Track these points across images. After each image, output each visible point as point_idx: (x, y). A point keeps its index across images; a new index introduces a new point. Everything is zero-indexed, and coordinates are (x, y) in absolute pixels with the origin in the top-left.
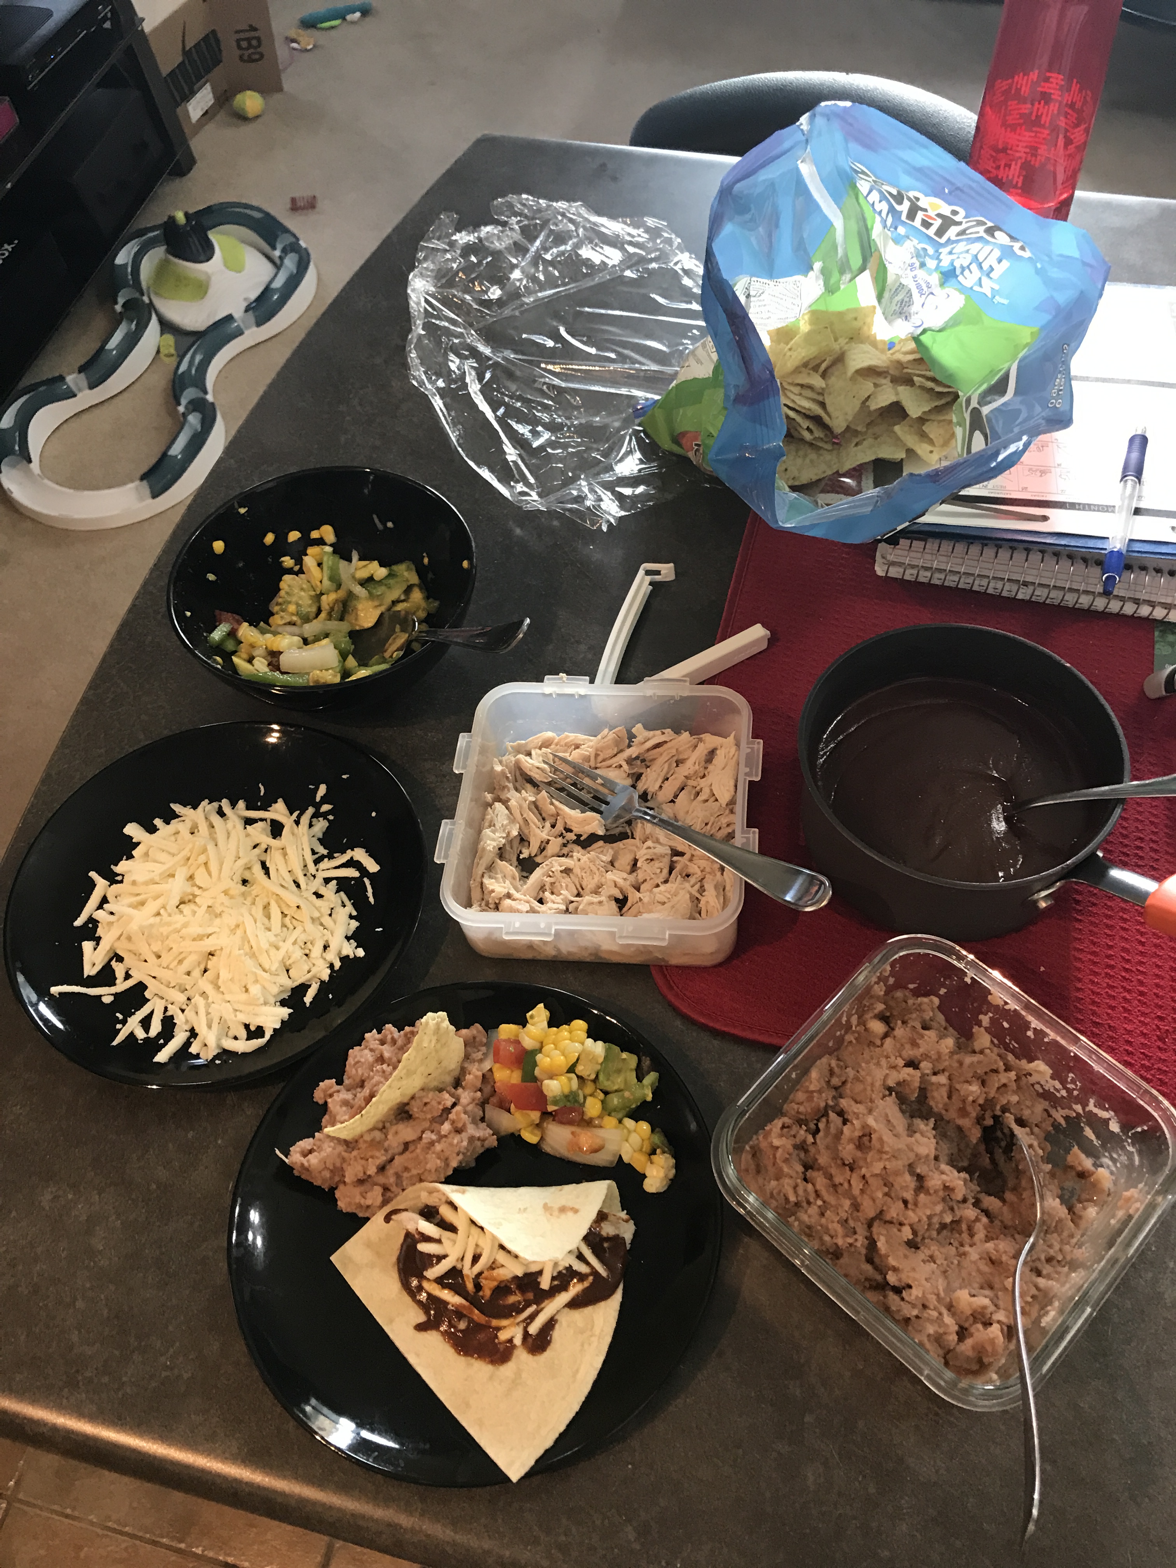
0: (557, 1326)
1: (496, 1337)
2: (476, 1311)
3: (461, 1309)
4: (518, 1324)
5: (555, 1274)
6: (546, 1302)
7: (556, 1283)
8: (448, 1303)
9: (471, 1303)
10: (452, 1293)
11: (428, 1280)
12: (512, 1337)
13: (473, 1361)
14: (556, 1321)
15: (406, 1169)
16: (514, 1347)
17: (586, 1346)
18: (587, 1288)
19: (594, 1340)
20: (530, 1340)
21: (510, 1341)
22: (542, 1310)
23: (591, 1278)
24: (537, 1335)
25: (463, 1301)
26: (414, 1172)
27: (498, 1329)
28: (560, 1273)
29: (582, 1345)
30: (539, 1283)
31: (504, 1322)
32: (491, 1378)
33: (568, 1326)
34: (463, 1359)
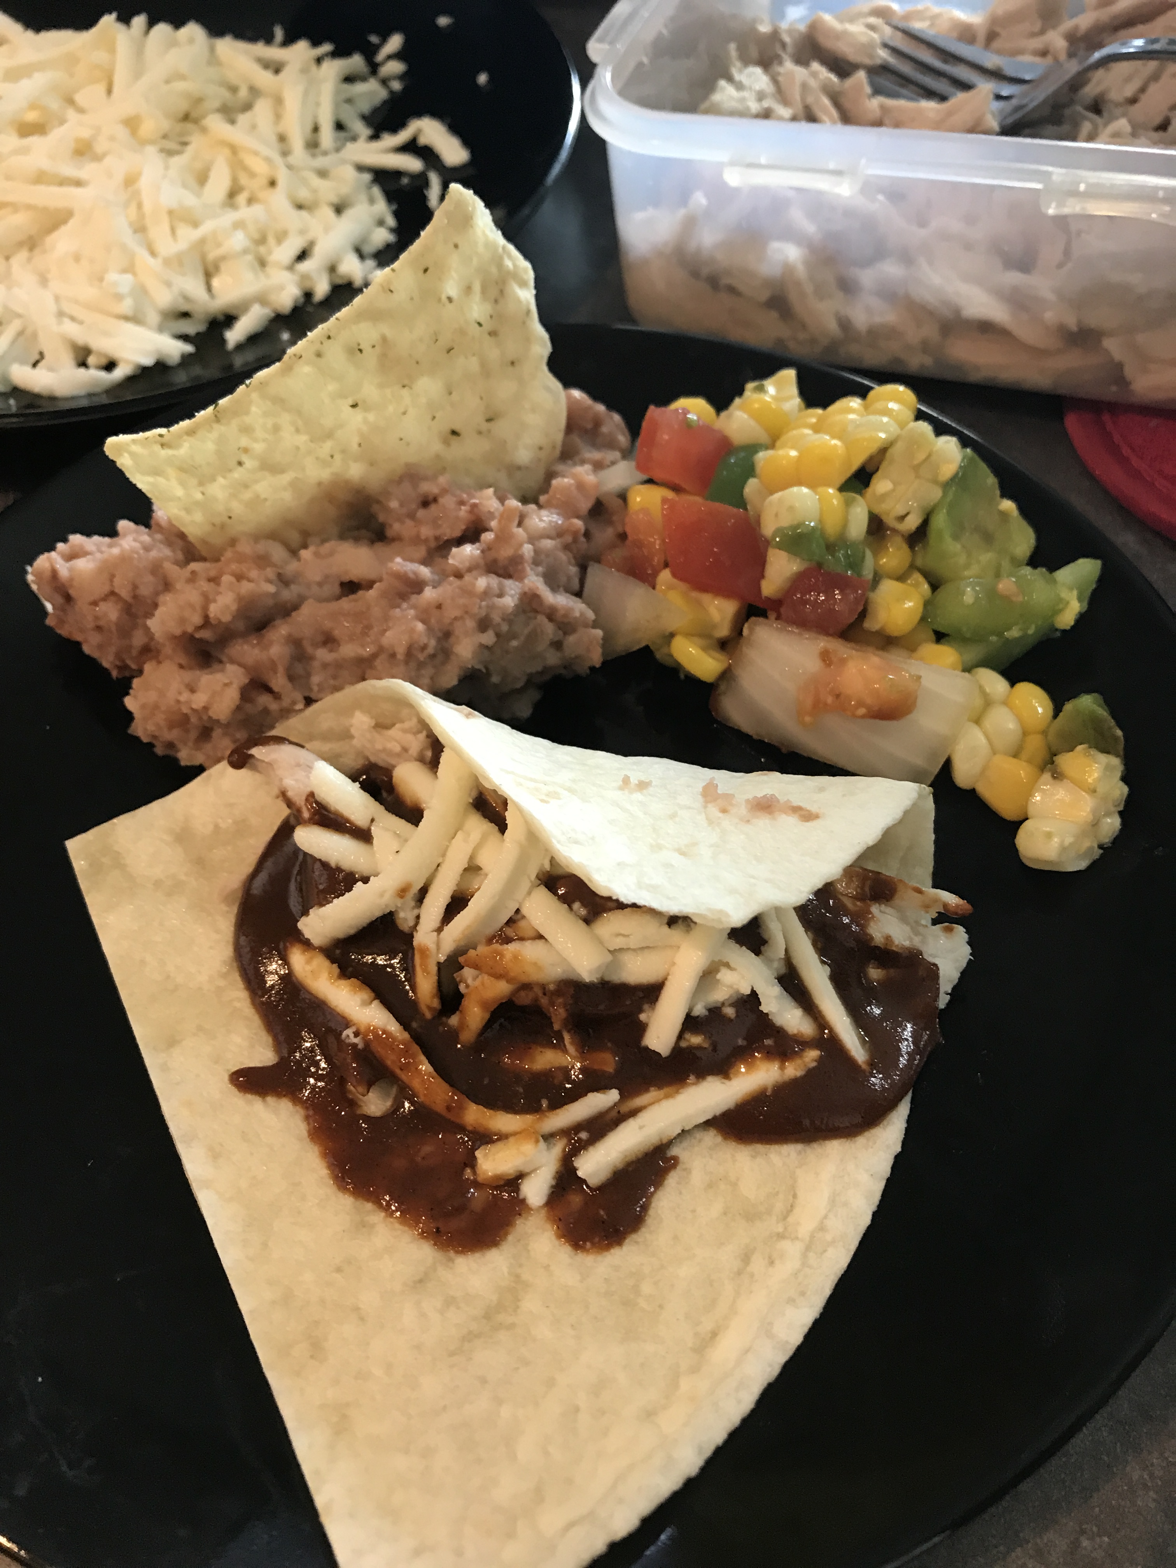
0: (672, 1180)
1: (471, 1162)
2: (425, 1067)
3: (379, 1050)
4: (548, 1138)
5: (699, 1010)
6: (653, 1094)
7: (696, 1040)
8: (347, 1023)
9: (417, 1038)
10: (365, 994)
11: (307, 944)
12: (521, 1176)
13: (377, 1217)
14: (673, 1163)
15: (329, 640)
16: (519, 1206)
17: (757, 1264)
18: (794, 1083)
19: (792, 1249)
20: (575, 1200)
21: (513, 1182)
22: (634, 1113)
23: (812, 1055)
24: (602, 1188)
25: (394, 1027)
26: (348, 650)
27: (485, 1138)
28: (715, 1011)
29: (746, 1258)
30: (642, 1028)
31: (504, 1122)
32: (420, 1282)
33: (710, 1186)
34: (346, 1202)
